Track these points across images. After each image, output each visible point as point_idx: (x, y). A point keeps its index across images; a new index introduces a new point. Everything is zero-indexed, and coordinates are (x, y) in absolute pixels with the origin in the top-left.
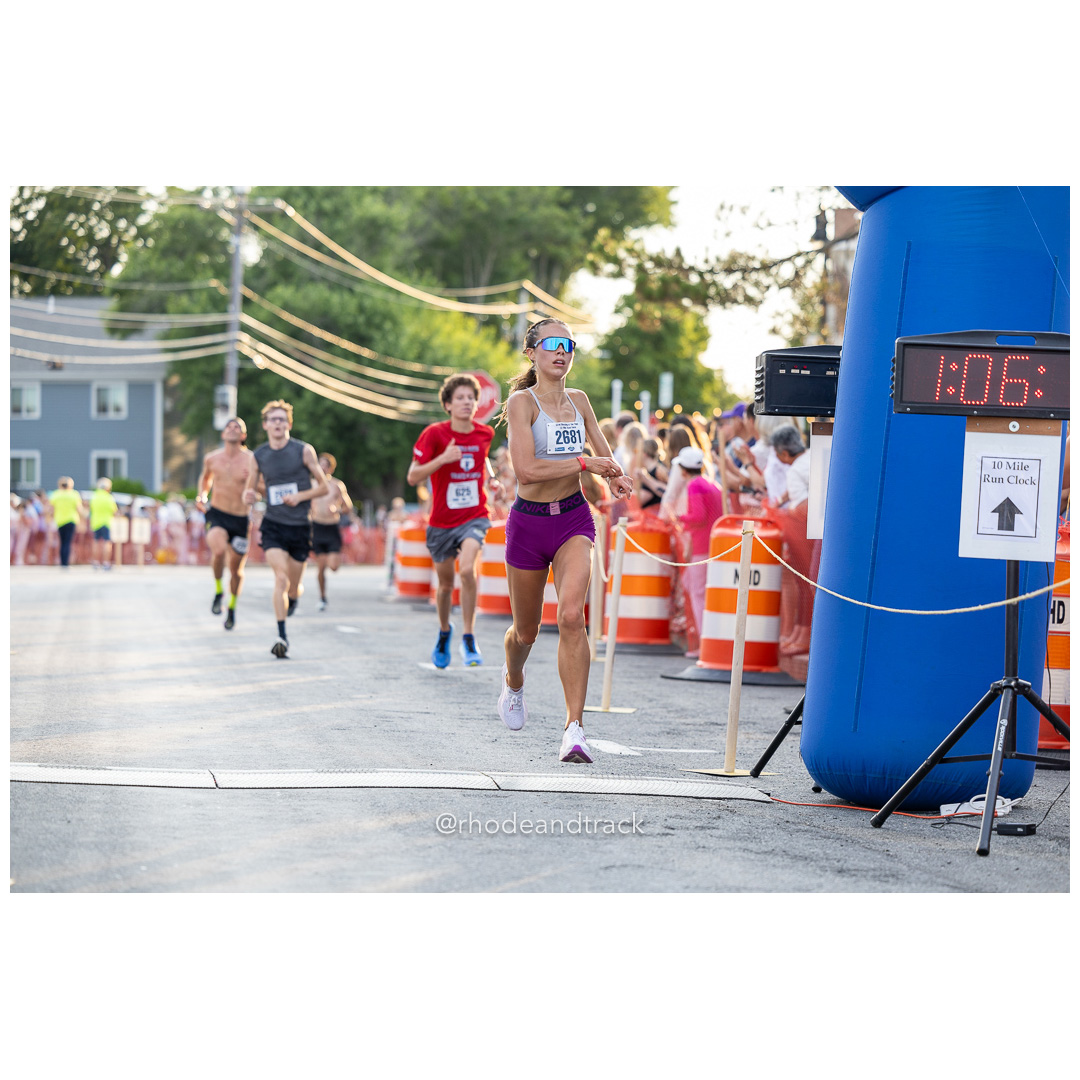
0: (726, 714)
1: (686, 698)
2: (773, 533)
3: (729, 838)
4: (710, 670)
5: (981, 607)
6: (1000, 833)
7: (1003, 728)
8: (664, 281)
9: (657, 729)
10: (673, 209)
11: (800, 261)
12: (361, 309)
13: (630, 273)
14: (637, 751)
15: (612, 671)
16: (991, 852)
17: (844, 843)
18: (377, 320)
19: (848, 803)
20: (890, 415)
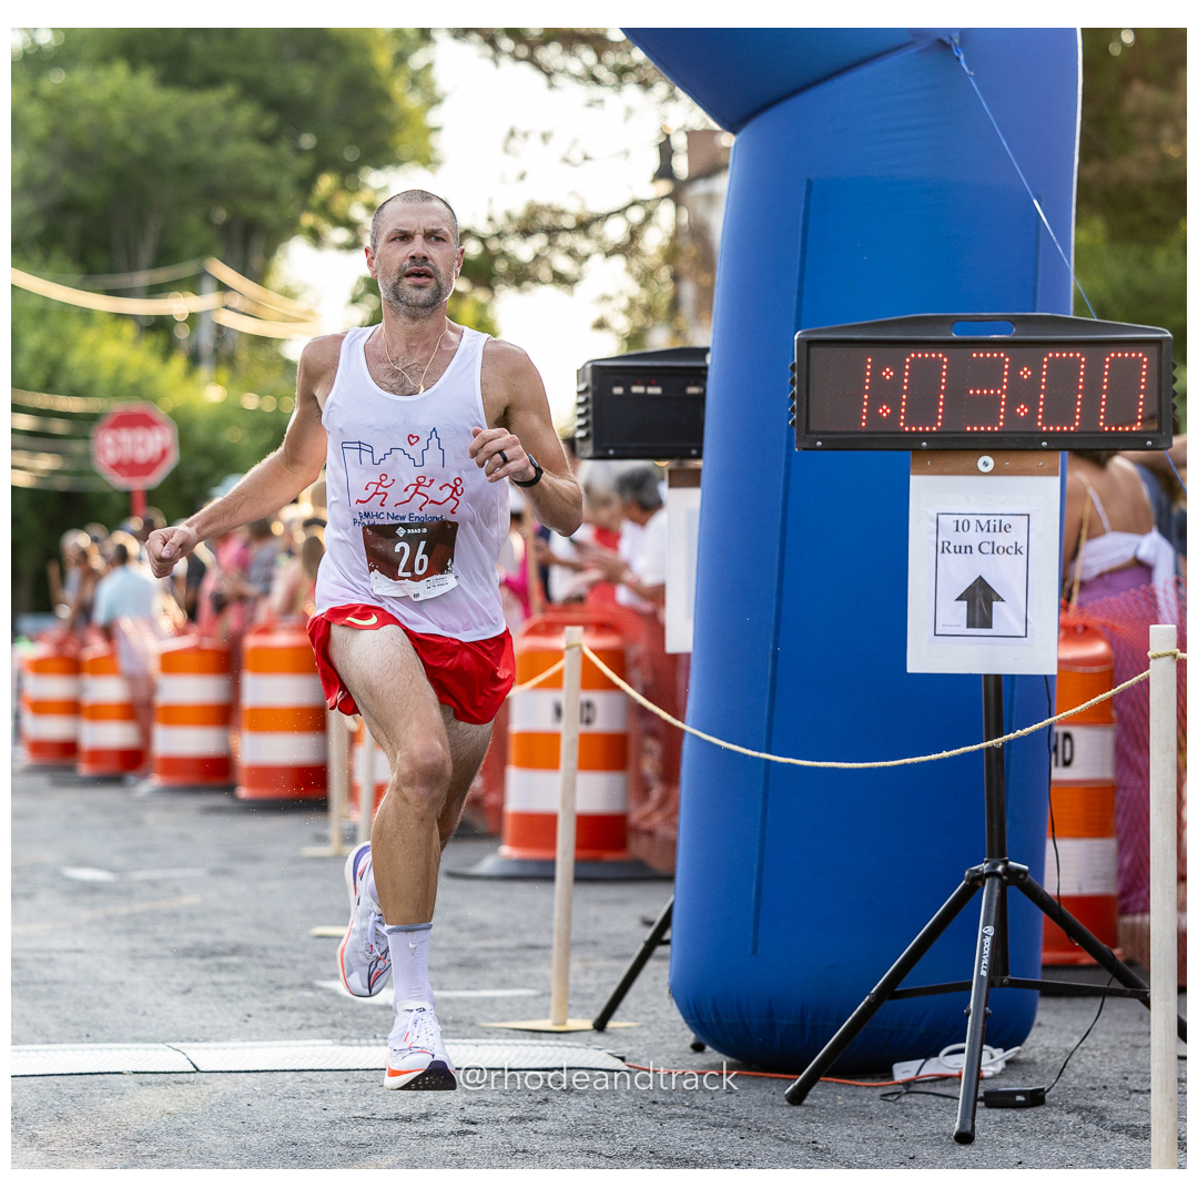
0: (550, 930)
1: (486, 907)
2: (609, 641)
3: (564, 1135)
6: (990, 1105)
7: (988, 940)
11: (636, 215)
16: (977, 1138)
17: (744, 1134)
19: (748, 1067)
20: (789, 453)
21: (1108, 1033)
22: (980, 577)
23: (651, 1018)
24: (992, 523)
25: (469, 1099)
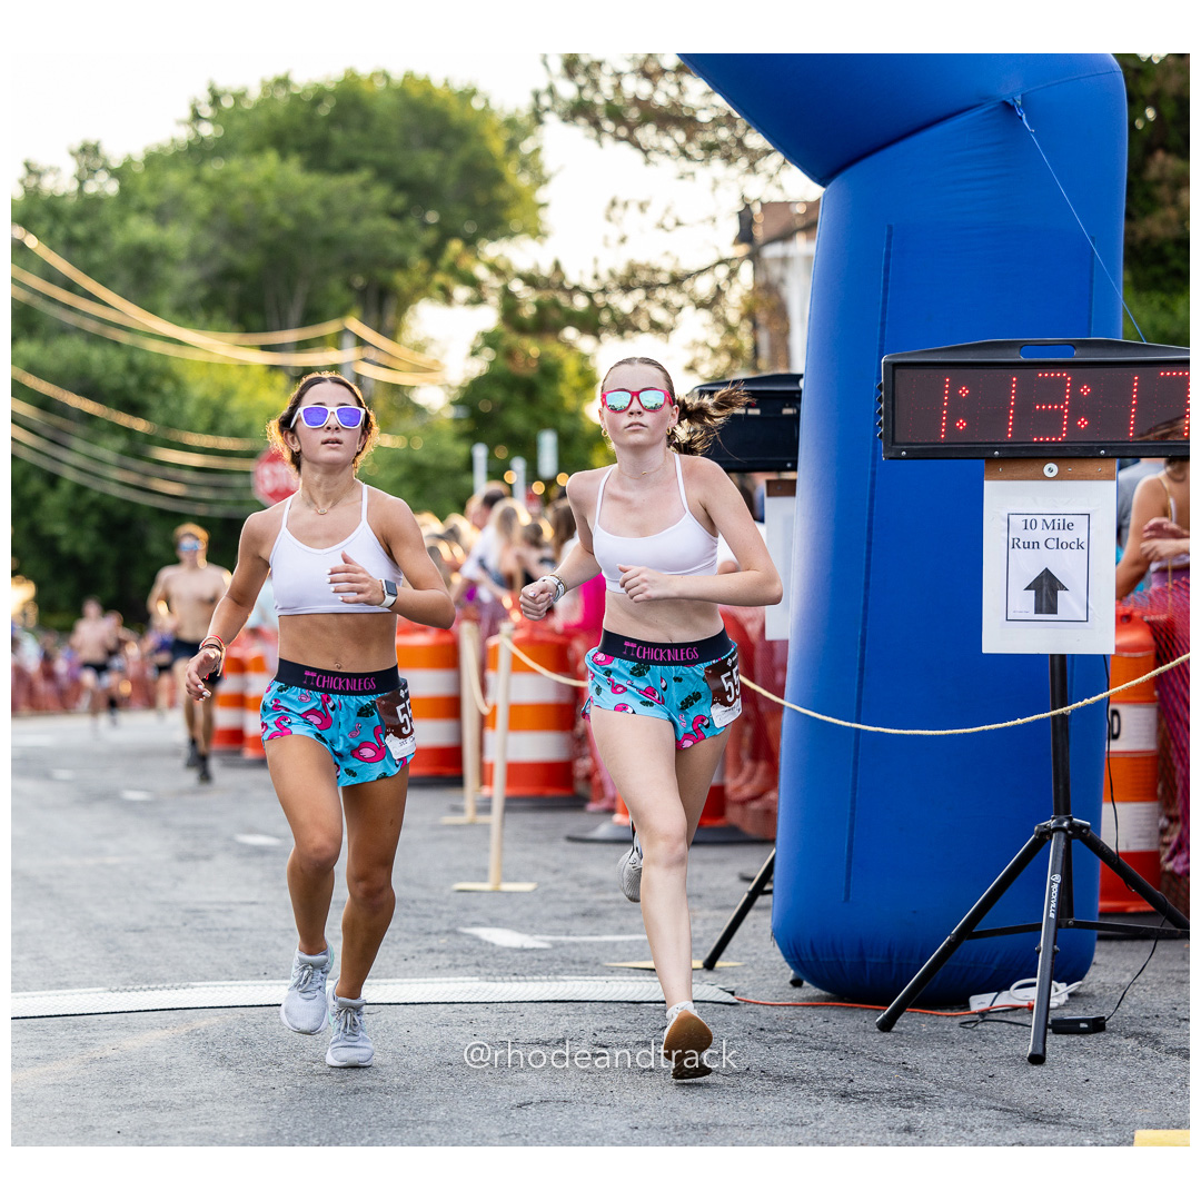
6: (1056, 1032)
7: (1055, 887)
8: (539, 305)
9: (568, 910)
10: (542, 213)
11: (722, 271)
12: (131, 367)
13: (494, 299)
14: (543, 941)
16: (1048, 1059)
17: (843, 1056)
18: (153, 381)
19: (841, 1000)
21: (1155, 970)
22: (1047, 569)
23: (753, 958)
25: (600, 1026)
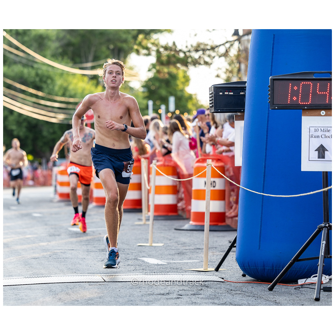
0: (203, 244)
1: (186, 238)
2: (220, 164)
3: (206, 298)
4: (196, 226)
5: (312, 193)
6: (324, 291)
7: (324, 245)
8: (168, 57)
9: (173, 252)
11: (228, 45)
12: (37, 75)
13: (154, 53)
14: (165, 262)
15: (153, 228)
16: (321, 299)
18: (44, 79)
19: (258, 281)
20: (269, 110)
22: (322, 144)
23: (231, 267)
24: (325, 129)
25: (180, 289)
